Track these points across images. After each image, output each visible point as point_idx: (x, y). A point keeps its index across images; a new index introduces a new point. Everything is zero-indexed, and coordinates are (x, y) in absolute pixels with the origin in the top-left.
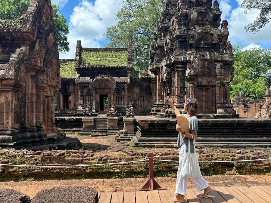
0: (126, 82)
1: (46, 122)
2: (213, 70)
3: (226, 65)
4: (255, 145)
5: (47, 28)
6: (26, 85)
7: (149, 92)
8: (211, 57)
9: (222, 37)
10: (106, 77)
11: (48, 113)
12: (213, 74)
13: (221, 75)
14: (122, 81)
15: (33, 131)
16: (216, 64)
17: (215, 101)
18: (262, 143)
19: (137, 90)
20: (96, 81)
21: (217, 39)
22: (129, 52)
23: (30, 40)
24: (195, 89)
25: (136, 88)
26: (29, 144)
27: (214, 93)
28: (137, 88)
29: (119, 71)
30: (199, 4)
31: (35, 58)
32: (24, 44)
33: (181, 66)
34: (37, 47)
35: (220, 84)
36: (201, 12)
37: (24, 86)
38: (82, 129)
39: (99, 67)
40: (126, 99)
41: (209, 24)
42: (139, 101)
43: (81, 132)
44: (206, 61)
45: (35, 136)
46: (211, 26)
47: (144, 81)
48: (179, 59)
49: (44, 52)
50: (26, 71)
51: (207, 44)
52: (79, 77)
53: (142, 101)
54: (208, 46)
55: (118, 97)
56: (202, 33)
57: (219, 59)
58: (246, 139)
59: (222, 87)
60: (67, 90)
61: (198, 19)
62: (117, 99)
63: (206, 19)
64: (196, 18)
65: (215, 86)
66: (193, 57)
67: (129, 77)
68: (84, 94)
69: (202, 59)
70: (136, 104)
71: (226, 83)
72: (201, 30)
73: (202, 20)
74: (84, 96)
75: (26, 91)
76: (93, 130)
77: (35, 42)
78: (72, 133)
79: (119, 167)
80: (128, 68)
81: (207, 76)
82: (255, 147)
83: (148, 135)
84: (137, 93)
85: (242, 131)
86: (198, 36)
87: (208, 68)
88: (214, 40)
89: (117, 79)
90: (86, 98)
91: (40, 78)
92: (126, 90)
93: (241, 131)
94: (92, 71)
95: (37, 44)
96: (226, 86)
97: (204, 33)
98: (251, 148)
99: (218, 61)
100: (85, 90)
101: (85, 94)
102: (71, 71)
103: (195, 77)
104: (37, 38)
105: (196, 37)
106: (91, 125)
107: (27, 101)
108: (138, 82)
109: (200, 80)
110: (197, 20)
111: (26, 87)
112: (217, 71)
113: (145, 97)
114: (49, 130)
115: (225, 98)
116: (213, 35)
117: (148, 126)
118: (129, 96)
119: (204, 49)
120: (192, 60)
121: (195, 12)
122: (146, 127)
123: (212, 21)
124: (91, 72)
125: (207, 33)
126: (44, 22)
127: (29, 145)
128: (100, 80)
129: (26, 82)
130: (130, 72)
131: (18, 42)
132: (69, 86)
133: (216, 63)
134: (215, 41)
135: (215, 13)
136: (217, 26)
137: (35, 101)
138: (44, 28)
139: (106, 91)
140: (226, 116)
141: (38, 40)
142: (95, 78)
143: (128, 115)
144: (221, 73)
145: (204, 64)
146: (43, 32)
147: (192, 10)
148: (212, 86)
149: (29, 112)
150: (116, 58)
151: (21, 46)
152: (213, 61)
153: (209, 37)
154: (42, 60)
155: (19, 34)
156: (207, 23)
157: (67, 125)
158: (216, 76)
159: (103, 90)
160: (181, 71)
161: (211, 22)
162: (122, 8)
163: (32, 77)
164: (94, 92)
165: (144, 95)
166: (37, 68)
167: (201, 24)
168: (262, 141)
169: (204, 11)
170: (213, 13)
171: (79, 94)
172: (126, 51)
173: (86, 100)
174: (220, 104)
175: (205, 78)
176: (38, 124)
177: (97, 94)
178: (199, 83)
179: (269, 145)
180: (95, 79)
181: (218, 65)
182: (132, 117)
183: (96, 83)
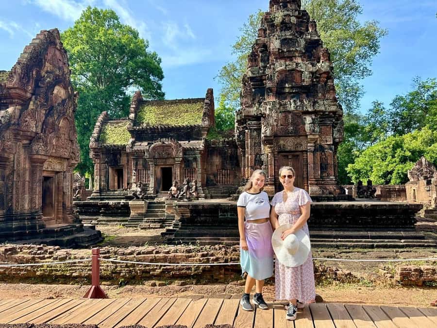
0: (197, 149)
1: (56, 208)
2: (302, 127)
3: (326, 117)
4: (353, 244)
5: (48, 79)
6: (14, 158)
7: (235, 162)
8: (297, 107)
9: (320, 74)
10: (167, 142)
11: (58, 195)
12: (302, 133)
13: (313, 133)
14: (191, 147)
15: (24, 219)
16: (305, 118)
17: (307, 174)
18: (365, 242)
19: (217, 160)
20: (154, 148)
21: (309, 78)
22: (206, 103)
23: (20, 97)
24: (276, 157)
25: (215, 156)
26: (13, 237)
27: (306, 161)
28: (217, 156)
29: (190, 133)
30: (286, 26)
31: (27, 121)
32: (12, 103)
33: (255, 122)
34: (32, 106)
35: (313, 148)
36: (285, 39)
37: (12, 159)
38: (130, 218)
39: (161, 128)
40: (199, 173)
41: (301, 57)
42: (221, 176)
43: (127, 223)
44: (290, 113)
45: (25, 226)
46: (305, 59)
47: (227, 146)
48: (250, 111)
49: (44, 112)
50: (14, 139)
51: (295, 87)
52: (133, 143)
53: (225, 175)
54: (297, 91)
55: (187, 171)
56: (285, 71)
57: (310, 110)
58: (342, 233)
59: (319, 153)
60: (119, 162)
61: (282, 50)
62: (185, 173)
63: (294, 49)
64: (279, 49)
65: (307, 151)
66: (269, 108)
67: (203, 141)
68: (138, 167)
69: (283, 110)
70: (216, 181)
71: (326, 146)
72: (283, 67)
73: (289, 51)
74: (139, 170)
75: (14, 167)
76: (144, 221)
77: (30, 99)
78: (117, 224)
79: (79, 269)
80: (202, 128)
81: (293, 136)
82: (353, 247)
83: (190, 226)
84: (218, 163)
85: (335, 221)
86: (278, 76)
87: (293, 124)
88: (304, 81)
89: (185, 144)
90: (142, 173)
91: (35, 147)
92: (199, 160)
93: (333, 221)
94: (151, 133)
95: (32, 103)
96: (326, 150)
97: (289, 70)
98: (346, 249)
99: (308, 113)
100: (141, 162)
101: (140, 167)
102: (124, 134)
103: (272, 138)
104: (33, 94)
105: (276, 78)
106: (142, 212)
107: (15, 180)
108: (219, 147)
109: (282, 142)
110: (280, 51)
111: (14, 161)
112: (307, 127)
113: (229, 170)
114: (59, 218)
115: (326, 169)
116: (302, 72)
117: (191, 214)
118: (205, 168)
119: (290, 95)
120: (268, 112)
121: (276, 39)
122: (187, 215)
123: (304, 51)
124: (150, 135)
125: (293, 70)
126: (47, 72)
127: (14, 239)
128: (160, 146)
129: (14, 154)
130: (206, 132)
131: (5, 101)
132: (120, 156)
133: (305, 116)
134: (306, 82)
135: (310, 39)
136: (314, 58)
137: (27, 179)
138: (44, 80)
139: (170, 161)
140: (321, 197)
141: (33, 97)
142: (152, 144)
143: (181, 197)
144: (314, 131)
145: (286, 117)
146: (42, 86)
147: (272, 37)
148: (302, 151)
149: (20, 193)
150: (186, 114)
151: (9, 106)
152: (301, 114)
153: (297, 76)
154: (40, 124)
155: (5, 91)
156: (297, 55)
157: (112, 213)
158: (307, 136)
159: (164, 160)
160: (255, 129)
161: (302, 53)
162: (244, 34)
163: (25, 147)
164: (152, 164)
165: (229, 167)
166: (29, 134)
167: (288, 57)
168: (368, 237)
169: (291, 37)
170: (305, 40)
171: (133, 168)
172: (202, 103)
173: (142, 176)
174: (314, 180)
175: (290, 138)
176: (33, 211)
177: (157, 167)
178: (282, 147)
179: (376, 244)
180: (153, 146)
181: (308, 119)
182: (186, 200)
183: (155, 151)
